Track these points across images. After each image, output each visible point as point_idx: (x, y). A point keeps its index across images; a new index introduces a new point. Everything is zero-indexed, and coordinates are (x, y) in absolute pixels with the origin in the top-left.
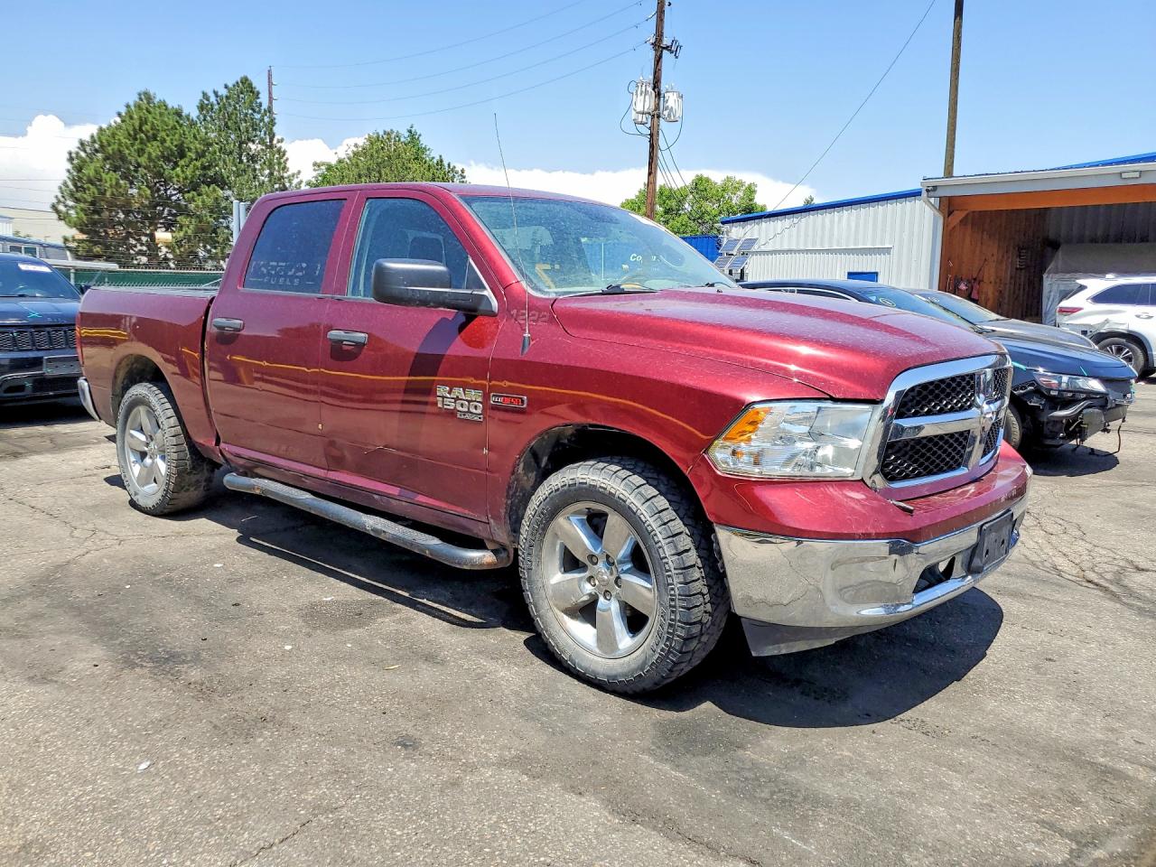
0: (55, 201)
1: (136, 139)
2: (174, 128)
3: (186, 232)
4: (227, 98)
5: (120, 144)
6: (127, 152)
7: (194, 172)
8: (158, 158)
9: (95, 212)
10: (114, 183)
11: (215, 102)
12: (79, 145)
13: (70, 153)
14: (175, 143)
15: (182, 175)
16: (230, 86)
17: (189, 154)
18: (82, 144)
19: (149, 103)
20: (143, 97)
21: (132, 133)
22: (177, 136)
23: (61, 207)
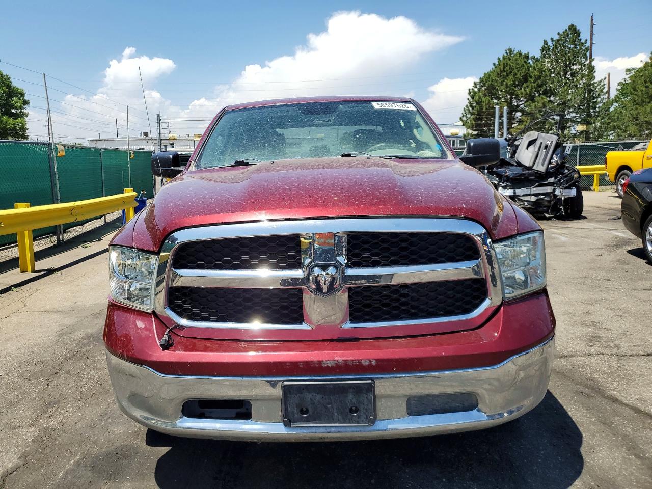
0: (462, 116)
1: (501, 76)
2: (523, 66)
3: (525, 125)
4: (558, 40)
5: (492, 81)
6: (496, 84)
7: (531, 89)
8: (512, 85)
9: (479, 119)
10: (487, 102)
11: (551, 45)
12: (474, 85)
13: (469, 90)
14: (522, 74)
15: (524, 93)
16: (561, 32)
17: (530, 80)
18: (475, 84)
19: (511, 54)
20: (508, 51)
21: (499, 73)
22: (523, 71)
23: (464, 119)
